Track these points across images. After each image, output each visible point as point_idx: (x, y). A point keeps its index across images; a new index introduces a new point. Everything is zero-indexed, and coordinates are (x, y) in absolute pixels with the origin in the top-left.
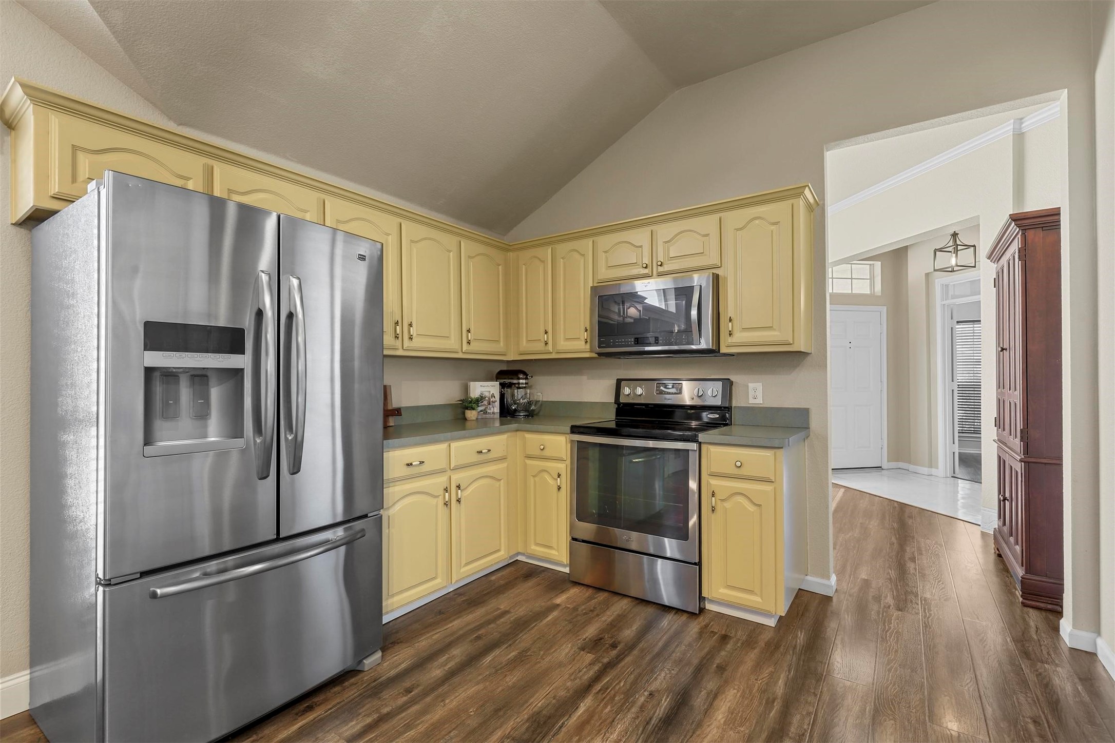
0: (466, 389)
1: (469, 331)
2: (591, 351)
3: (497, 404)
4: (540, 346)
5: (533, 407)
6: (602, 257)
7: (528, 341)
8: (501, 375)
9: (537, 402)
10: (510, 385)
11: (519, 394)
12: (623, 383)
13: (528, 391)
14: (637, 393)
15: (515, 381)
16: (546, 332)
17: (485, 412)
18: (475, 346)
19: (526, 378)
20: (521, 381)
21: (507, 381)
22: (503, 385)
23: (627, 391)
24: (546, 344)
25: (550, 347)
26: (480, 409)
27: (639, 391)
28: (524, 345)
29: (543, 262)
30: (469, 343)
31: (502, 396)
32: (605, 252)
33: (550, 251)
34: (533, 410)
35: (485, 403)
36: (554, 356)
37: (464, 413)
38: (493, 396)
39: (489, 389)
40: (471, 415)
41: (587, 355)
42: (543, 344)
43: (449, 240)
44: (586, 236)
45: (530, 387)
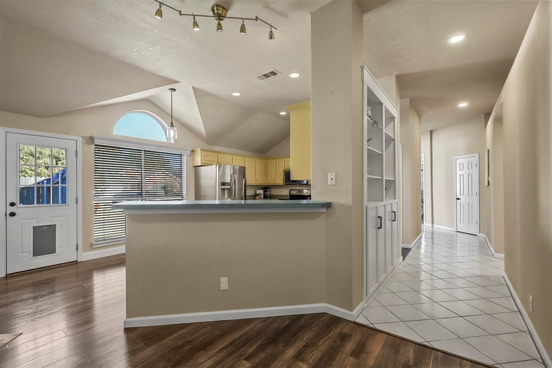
0: (256, 192)
1: (257, 179)
2: (284, 183)
3: (263, 195)
4: (272, 182)
5: (271, 196)
6: (286, 163)
7: (270, 181)
8: (263, 189)
9: (272, 195)
10: (266, 191)
11: (268, 193)
12: (291, 190)
13: (270, 192)
14: (294, 193)
15: (267, 190)
16: (274, 179)
17: (260, 197)
18: (259, 182)
19: (270, 189)
20: (268, 190)
21: (265, 190)
22: (264, 191)
23: (292, 192)
24: (274, 181)
25: (275, 182)
26: (259, 196)
27: (294, 192)
28: (269, 182)
29: (273, 163)
30: (257, 181)
31: (264, 193)
32: (287, 162)
33: (275, 160)
34: (271, 197)
35: (260, 195)
36: (276, 184)
37: (255, 197)
38: (262, 193)
39: (261, 192)
40: (257, 197)
41: (283, 184)
42: (273, 182)
43: (253, 160)
44: (283, 158)
45: (271, 191)
